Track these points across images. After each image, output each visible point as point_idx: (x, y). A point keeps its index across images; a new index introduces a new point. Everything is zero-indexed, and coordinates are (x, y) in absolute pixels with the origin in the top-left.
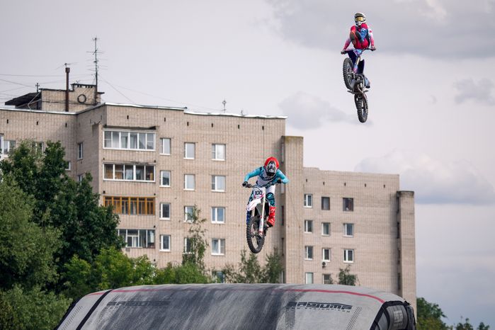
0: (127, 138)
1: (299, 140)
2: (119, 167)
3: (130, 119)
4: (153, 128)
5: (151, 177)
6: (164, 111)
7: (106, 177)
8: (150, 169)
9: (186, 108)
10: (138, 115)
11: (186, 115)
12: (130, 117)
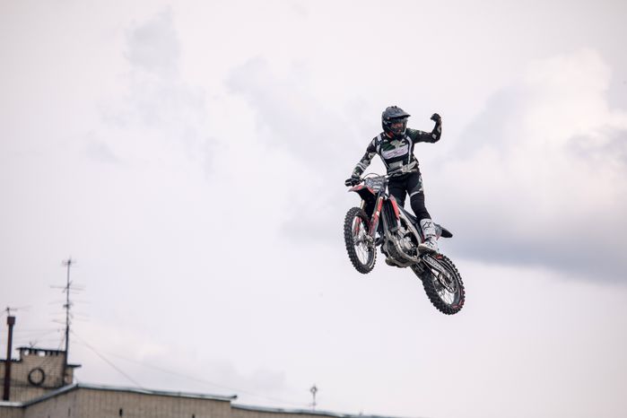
3: (125, 416)
6: (193, 402)
9: (235, 397)
10: (140, 409)
11: (236, 412)
12: (124, 412)
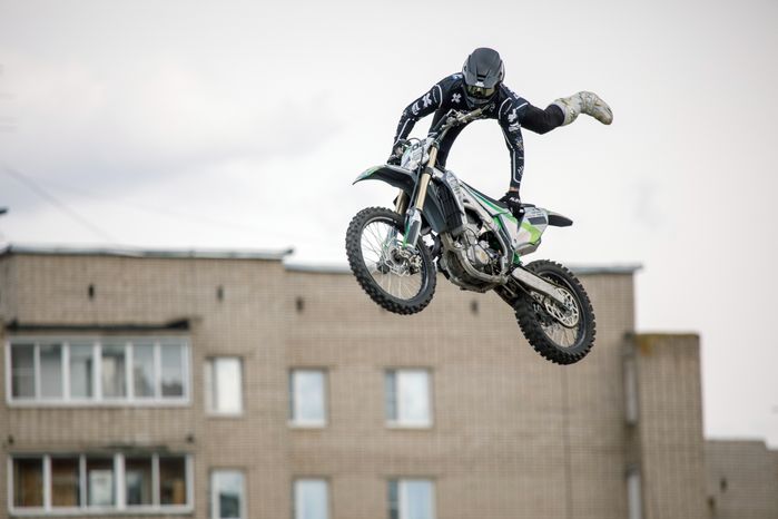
0: (89, 363)
1: (688, 345)
2: (64, 464)
3: (99, 298)
4: (180, 325)
5: (178, 494)
6: (216, 264)
7: (21, 501)
8: (174, 466)
9: (290, 252)
10: (125, 284)
11: (292, 277)
12: (98, 290)
